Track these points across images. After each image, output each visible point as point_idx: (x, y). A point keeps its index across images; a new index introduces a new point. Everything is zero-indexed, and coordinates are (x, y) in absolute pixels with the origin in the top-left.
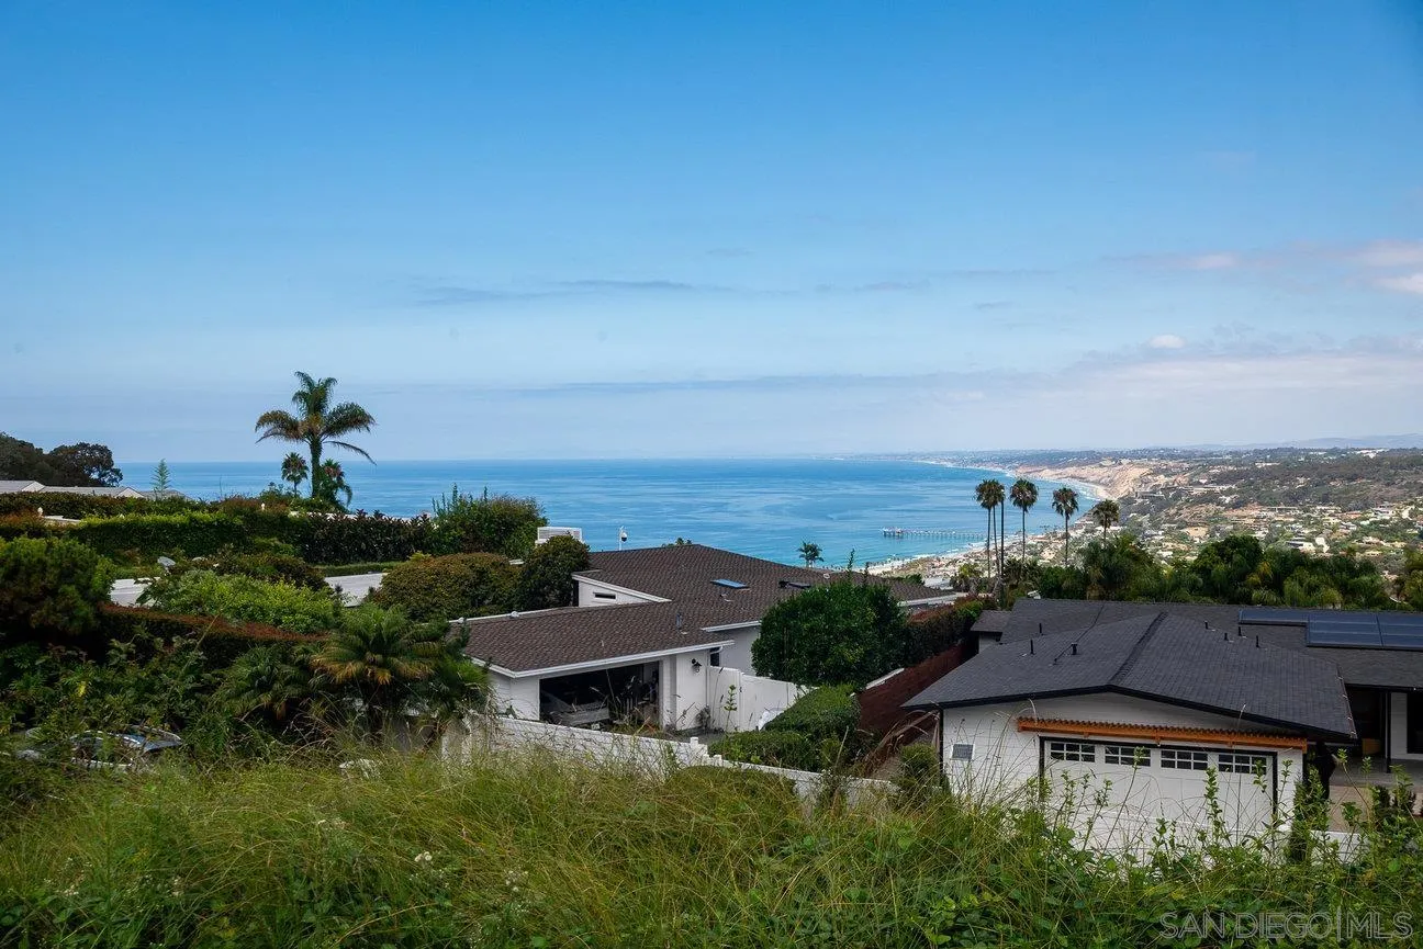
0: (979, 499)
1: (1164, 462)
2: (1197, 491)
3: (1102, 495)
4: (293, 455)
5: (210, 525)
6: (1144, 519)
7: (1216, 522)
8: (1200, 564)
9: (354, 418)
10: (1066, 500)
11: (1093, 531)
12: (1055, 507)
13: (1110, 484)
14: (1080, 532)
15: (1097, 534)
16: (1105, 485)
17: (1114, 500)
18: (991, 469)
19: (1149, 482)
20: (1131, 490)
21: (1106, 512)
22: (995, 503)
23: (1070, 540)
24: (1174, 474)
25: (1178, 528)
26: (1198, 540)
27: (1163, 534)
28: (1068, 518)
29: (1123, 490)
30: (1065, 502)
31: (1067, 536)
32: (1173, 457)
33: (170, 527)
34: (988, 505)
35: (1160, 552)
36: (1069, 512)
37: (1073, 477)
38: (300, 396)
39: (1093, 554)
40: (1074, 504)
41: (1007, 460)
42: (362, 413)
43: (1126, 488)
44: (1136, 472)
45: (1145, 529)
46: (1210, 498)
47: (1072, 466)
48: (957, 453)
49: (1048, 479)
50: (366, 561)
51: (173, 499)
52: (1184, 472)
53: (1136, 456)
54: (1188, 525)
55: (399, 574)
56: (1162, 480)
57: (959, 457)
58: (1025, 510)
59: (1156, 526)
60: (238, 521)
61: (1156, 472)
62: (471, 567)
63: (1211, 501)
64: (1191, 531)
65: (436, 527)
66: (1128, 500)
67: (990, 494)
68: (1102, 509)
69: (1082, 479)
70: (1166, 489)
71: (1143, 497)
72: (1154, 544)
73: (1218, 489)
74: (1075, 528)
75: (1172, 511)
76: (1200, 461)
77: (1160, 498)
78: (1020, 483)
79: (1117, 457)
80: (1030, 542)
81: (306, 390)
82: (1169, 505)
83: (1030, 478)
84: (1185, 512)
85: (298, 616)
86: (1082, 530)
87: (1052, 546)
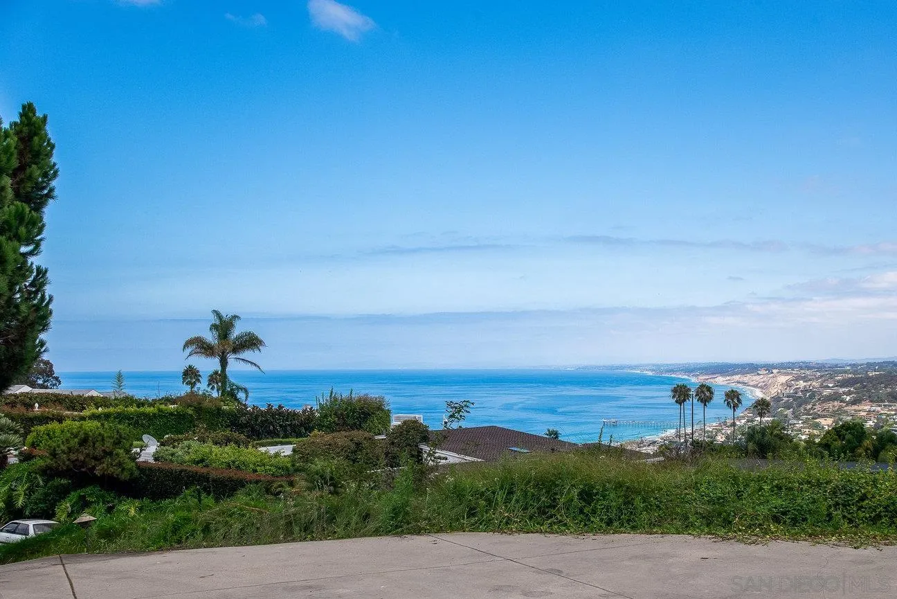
0: (674, 397)
1: (803, 371)
2: (826, 392)
3: (759, 394)
4: (190, 367)
5: (171, 414)
6: (789, 412)
7: (839, 414)
8: (824, 442)
9: (251, 342)
10: (733, 398)
11: (752, 421)
12: (726, 402)
13: (764, 387)
14: (743, 421)
15: (755, 423)
16: (761, 387)
17: (768, 399)
18: (680, 376)
19: (793, 385)
20: (779, 391)
21: (762, 407)
22: (684, 400)
23: (736, 428)
24: (810, 380)
25: (813, 418)
26: (826, 427)
27: (802, 423)
28: (734, 410)
29: (774, 391)
30: (732, 400)
31: (734, 425)
32: (809, 368)
33: (145, 415)
34: (680, 402)
35: (800, 436)
36: (735, 407)
37: (739, 382)
38: (214, 327)
39: (752, 434)
40: (739, 401)
41: (690, 370)
42: (257, 338)
43: (776, 390)
44: (783, 379)
45: (790, 419)
46: (835, 397)
47: (737, 374)
48: (654, 365)
49: (721, 383)
50: (273, 438)
51: (127, 398)
52: (817, 379)
53: (783, 367)
54: (820, 416)
55: (304, 445)
56: (802, 384)
57: (657, 368)
58: (705, 405)
59: (797, 417)
60: (190, 411)
61: (797, 379)
62: (351, 440)
63: (835, 399)
64: (823, 421)
65: (317, 415)
66: (777, 399)
67: (681, 394)
68: (760, 405)
69: (744, 383)
70: (805, 391)
71: (788, 397)
72: (796, 430)
73: (841, 390)
74: (739, 419)
75: (809, 407)
76: (828, 371)
77: (800, 397)
78: (702, 386)
79: (769, 368)
80: (708, 429)
81: (218, 322)
82: (806, 403)
83: (708, 383)
84: (818, 407)
85: (268, 467)
86: (744, 419)
87: (723, 432)
